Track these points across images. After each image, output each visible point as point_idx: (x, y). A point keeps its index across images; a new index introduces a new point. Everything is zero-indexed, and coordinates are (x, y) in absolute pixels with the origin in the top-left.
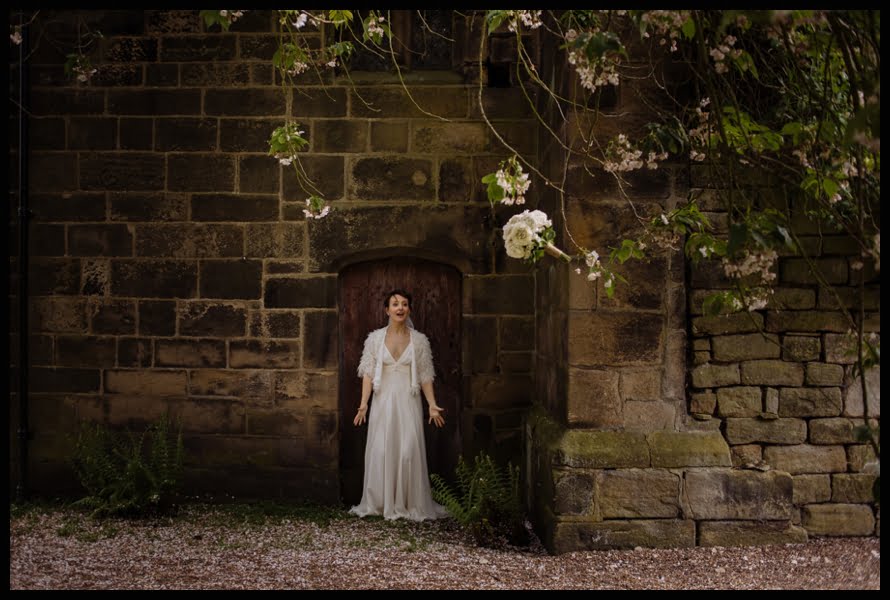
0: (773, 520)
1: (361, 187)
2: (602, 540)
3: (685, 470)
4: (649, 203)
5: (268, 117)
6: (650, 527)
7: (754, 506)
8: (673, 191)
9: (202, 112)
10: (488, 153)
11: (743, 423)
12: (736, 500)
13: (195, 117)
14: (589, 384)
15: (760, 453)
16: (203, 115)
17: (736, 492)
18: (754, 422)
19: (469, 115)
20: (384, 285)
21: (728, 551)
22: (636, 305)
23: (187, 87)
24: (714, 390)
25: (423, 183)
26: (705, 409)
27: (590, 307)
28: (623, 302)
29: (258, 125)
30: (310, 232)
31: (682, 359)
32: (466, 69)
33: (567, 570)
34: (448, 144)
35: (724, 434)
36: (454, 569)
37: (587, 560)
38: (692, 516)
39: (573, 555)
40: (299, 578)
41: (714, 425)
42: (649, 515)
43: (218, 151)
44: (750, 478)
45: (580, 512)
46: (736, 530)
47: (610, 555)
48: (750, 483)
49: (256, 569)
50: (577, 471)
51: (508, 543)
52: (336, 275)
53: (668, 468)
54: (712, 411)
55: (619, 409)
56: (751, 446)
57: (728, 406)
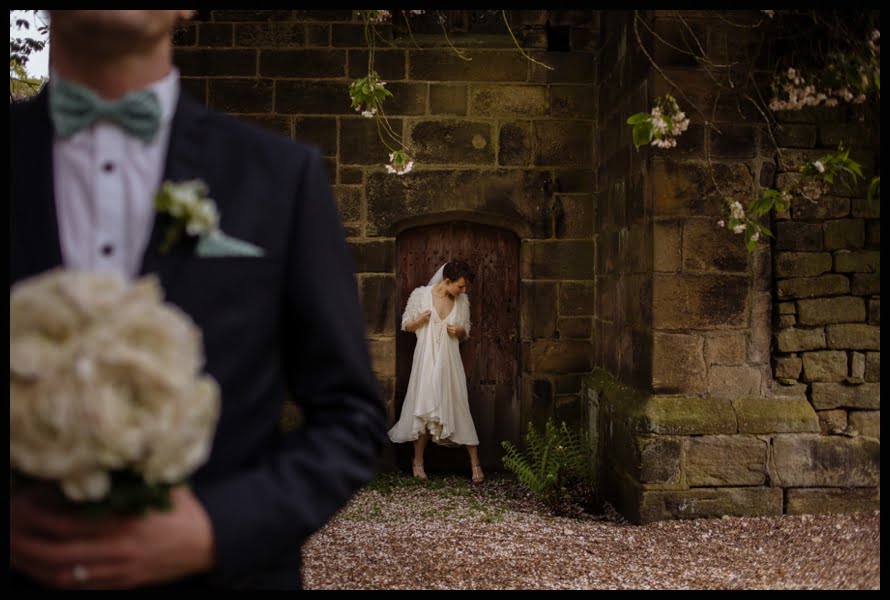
0: (861, 487)
1: (419, 151)
2: (689, 508)
3: (773, 436)
4: (735, 163)
5: (324, 79)
6: (737, 495)
7: (843, 472)
8: (759, 150)
9: (258, 74)
10: (547, 117)
11: (829, 388)
12: (823, 465)
13: (249, 78)
14: (673, 348)
15: (845, 418)
16: (258, 77)
17: (824, 458)
18: (839, 387)
19: (529, 78)
20: (441, 251)
21: (817, 518)
22: (722, 268)
23: (242, 48)
24: (799, 354)
25: (482, 147)
26: (791, 373)
27: (675, 270)
28: (708, 264)
29: (315, 87)
30: (367, 195)
31: (767, 322)
32: (525, 33)
33: (658, 541)
34: (508, 108)
35: (810, 399)
36: (541, 542)
37: (676, 530)
38: (779, 482)
39: (660, 525)
40: (381, 553)
41: (800, 390)
42: (736, 483)
43: (273, 113)
44: (839, 444)
45: (666, 480)
46: (823, 497)
47: (698, 524)
48: (838, 449)
49: (331, 544)
50: (663, 438)
51: (584, 512)
52: (394, 239)
53: (755, 434)
54: (798, 377)
55: (704, 373)
56: (836, 412)
57: (814, 370)
